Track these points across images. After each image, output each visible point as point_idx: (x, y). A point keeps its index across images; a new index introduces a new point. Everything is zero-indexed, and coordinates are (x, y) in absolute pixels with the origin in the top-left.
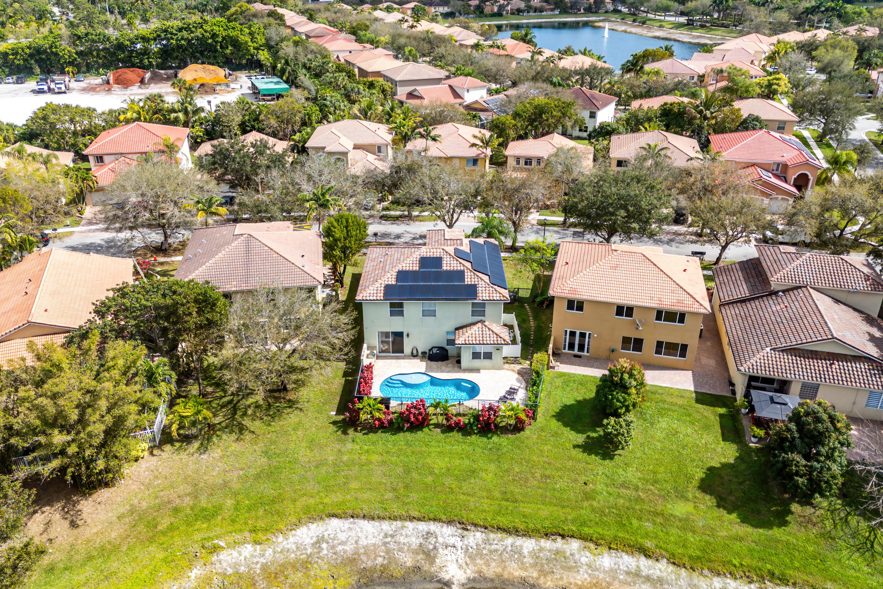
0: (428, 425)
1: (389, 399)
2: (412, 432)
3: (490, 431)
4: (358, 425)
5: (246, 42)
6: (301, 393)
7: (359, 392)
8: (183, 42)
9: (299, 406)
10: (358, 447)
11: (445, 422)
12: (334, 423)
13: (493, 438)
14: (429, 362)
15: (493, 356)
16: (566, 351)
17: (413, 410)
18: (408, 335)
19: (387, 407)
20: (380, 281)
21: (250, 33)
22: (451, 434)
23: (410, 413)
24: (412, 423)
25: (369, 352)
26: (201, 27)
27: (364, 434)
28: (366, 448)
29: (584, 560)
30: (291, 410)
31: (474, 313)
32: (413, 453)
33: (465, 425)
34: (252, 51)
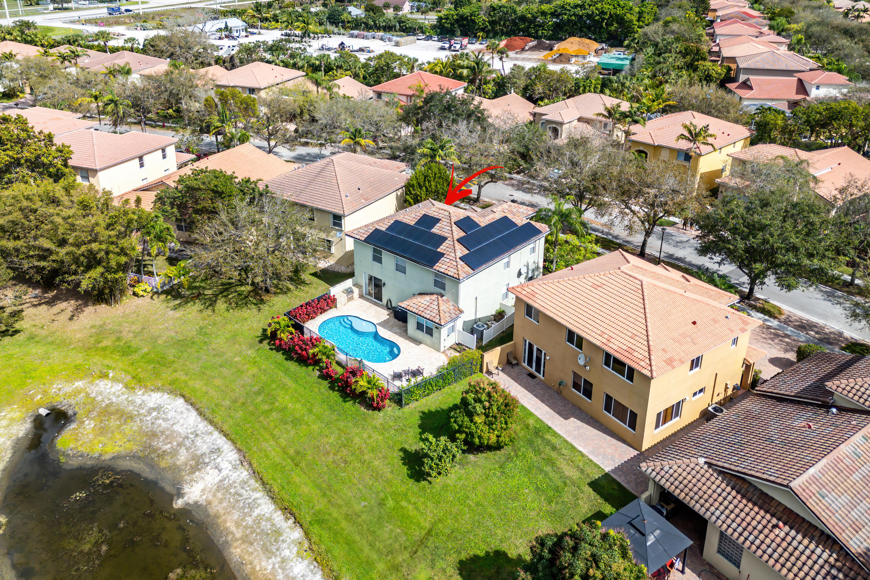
9: (262, 306)
14: (392, 318)
15: (434, 334)
16: (526, 365)
18: (384, 285)
22: (322, 382)
23: (298, 344)
24: (300, 355)
27: (270, 349)
29: (286, 553)
31: (436, 284)
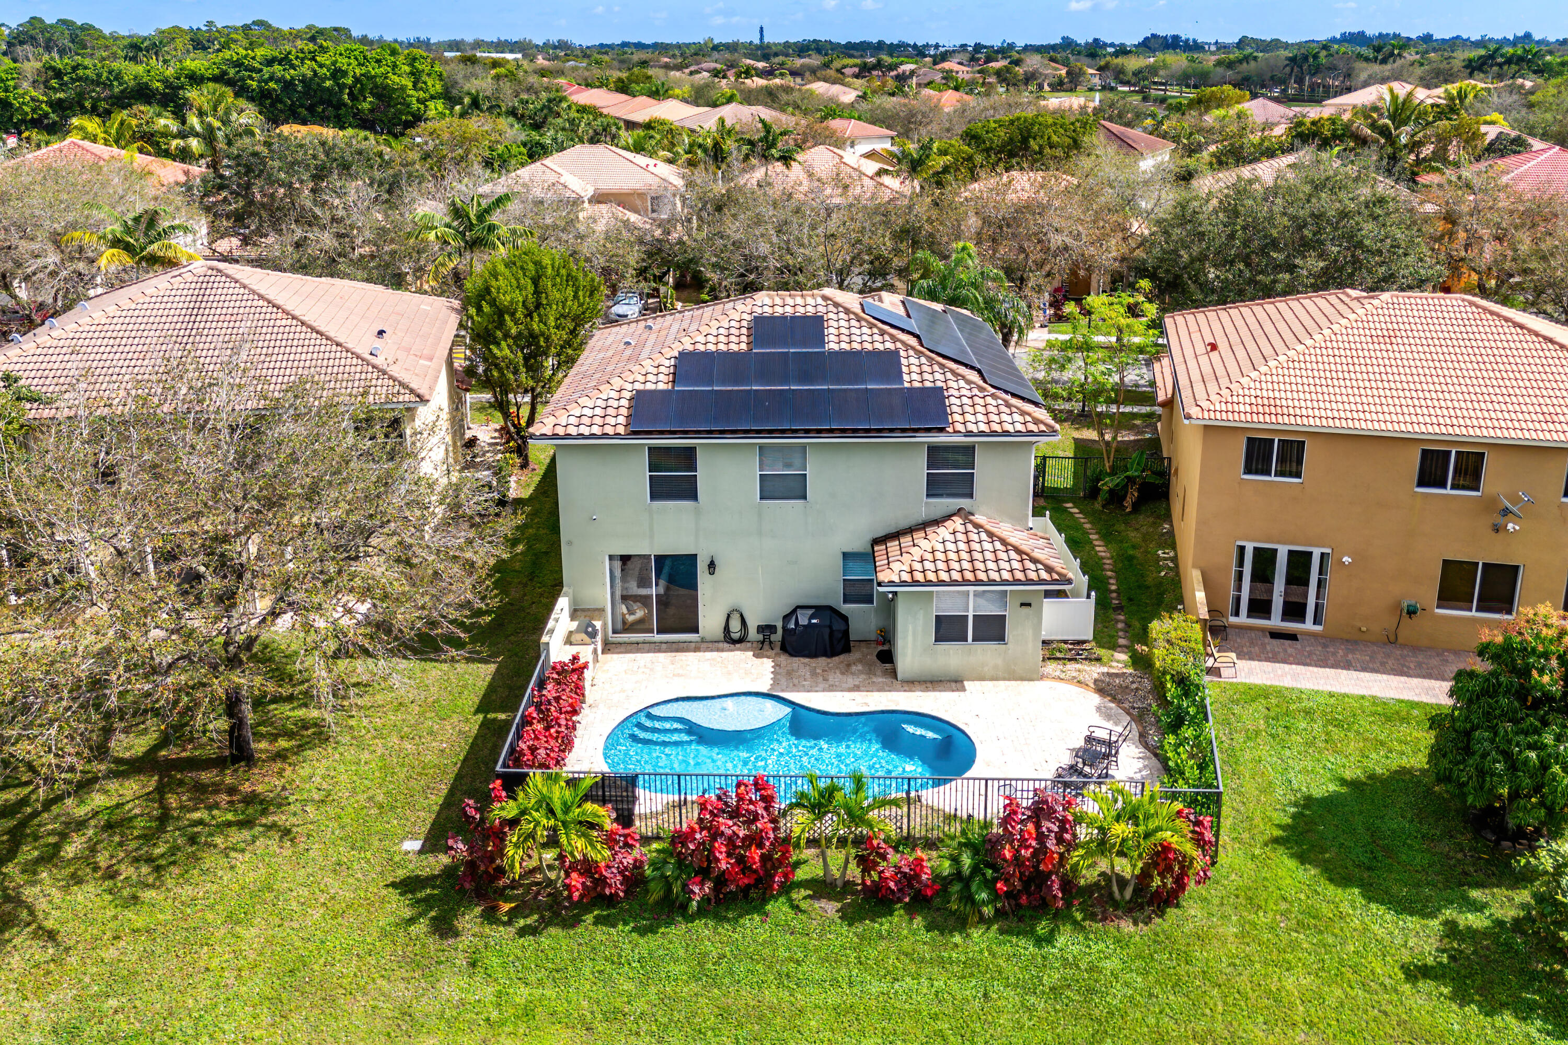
0: (787, 888)
1: (631, 781)
2: (720, 919)
3: (1043, 906)
4: (501, 894)
5: (403, 88)
6: (305, 771)
7: (515, 756)
8: (272, 85)
9: (280, 819)
10: (489, 992)
11: (854, 872)
12: (408, 885)
13: (1061, 941)
14: (784, 659)
15: (1010, 631)
16: (1243, 619)
17: (726, 825)
18: (712, 566)
19: (625, 818)
20: (617, 383)
21: (412, 73)
22: (884, 925)
23: (715, 834)
24: (721, 881)
25: (574, 625)
26: (313, 59)
27: (522, 932)
28: (521, 994)
30: (246, 834)
31: (935, 487)
32: (724, 1014)
33: (943, 883)
34: (415, 106)
